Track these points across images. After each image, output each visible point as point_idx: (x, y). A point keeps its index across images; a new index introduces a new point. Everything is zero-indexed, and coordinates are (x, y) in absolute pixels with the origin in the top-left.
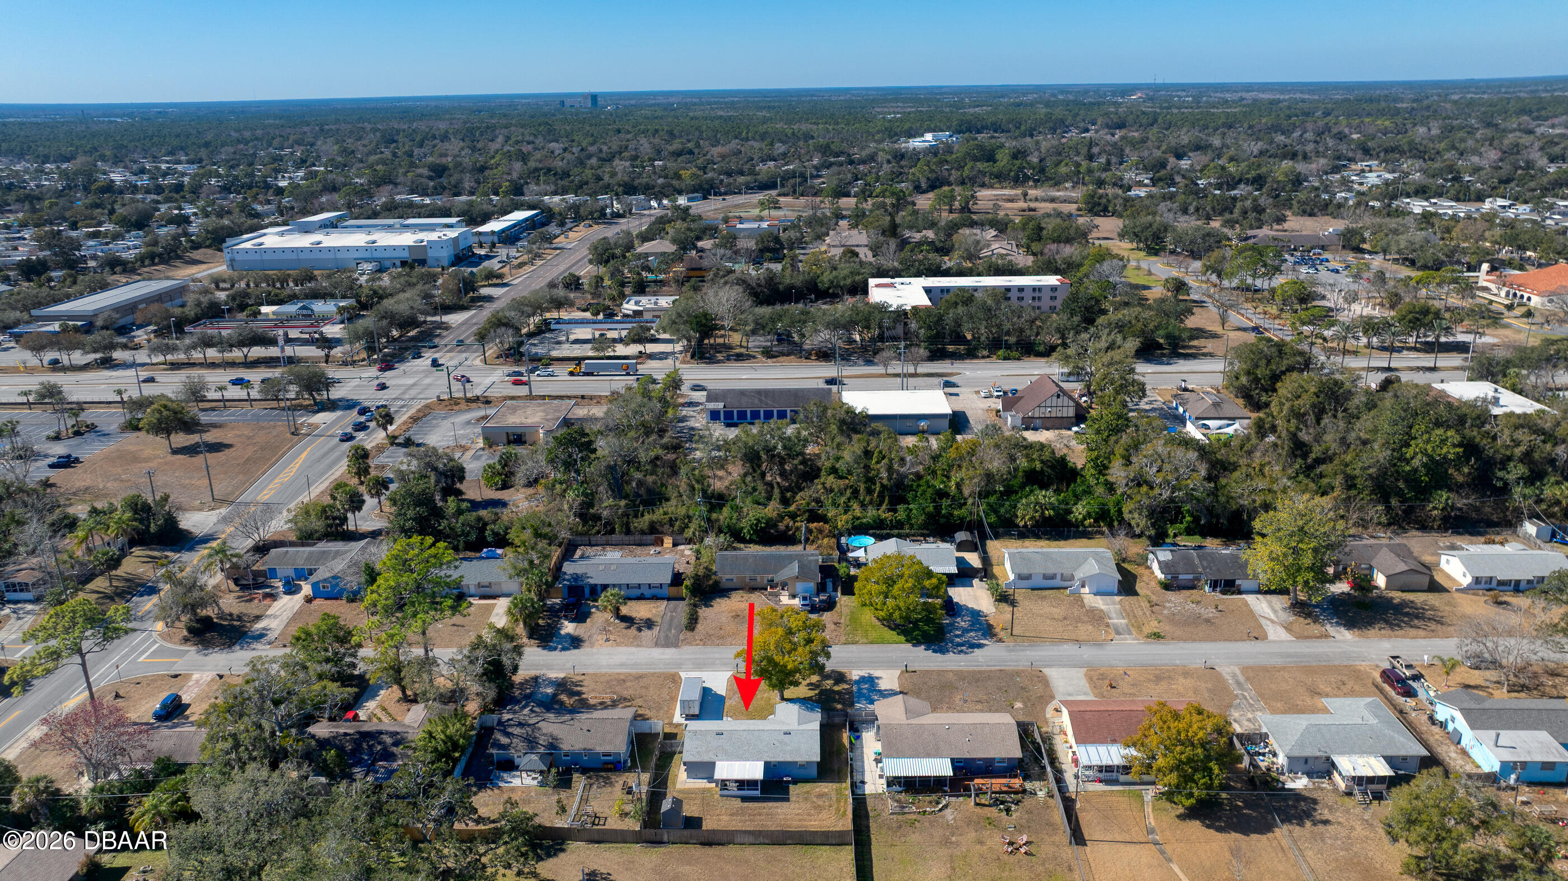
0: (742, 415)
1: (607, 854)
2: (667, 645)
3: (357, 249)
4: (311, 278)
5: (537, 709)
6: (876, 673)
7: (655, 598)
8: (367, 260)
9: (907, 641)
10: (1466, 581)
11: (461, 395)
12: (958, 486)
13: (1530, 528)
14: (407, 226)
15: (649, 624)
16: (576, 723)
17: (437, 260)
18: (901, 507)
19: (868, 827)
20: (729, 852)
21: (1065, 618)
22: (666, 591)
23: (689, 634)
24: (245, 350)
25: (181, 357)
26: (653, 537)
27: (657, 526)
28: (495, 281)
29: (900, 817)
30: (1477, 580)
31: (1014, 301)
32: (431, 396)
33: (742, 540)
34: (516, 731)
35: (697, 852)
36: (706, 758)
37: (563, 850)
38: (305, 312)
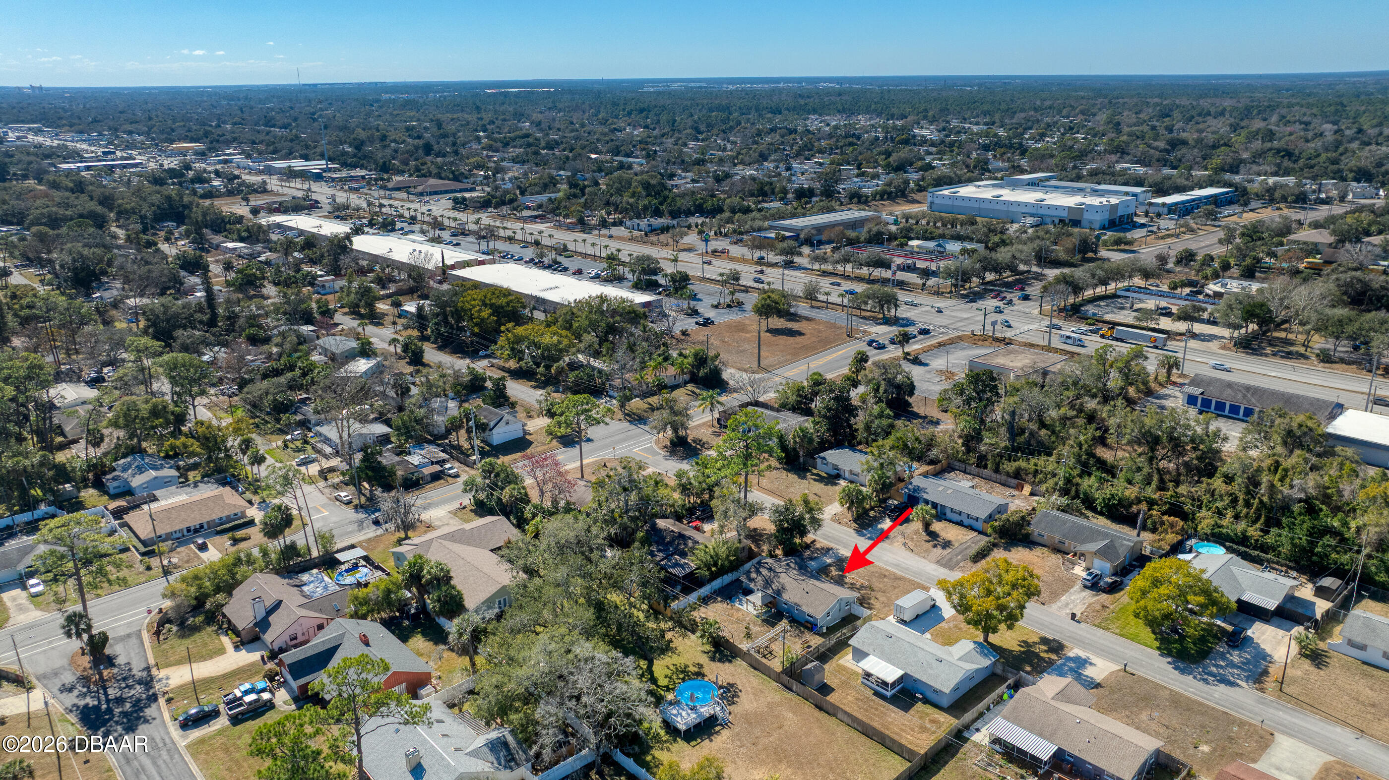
0: (1220, 406)
1: (752, 679)
2: (944, 566)
3: (1026, 205)
4: (973, 223)
5: (792, 565)
6: (1094, 659)
7: (971, 528)
8: (1032, 215)
9: (1159, 648)
11: (991, 334)
12: (1359, 530)
14: (1096, 191)
15: (947, 544)
16: (804, 584)
17: (1091, 222)
18: (1274, 531)
19: (947, 763)
20: (831, 722)
21: (1373, 705)
22: (979, 525)
23: (970, 563)
24: (871, 269)
25: (829, 267)
26: (1016, 481)
27: (1022, 473)
28: (1122, 247)
29: (980, 771)
32: (967, 330)
33: (1094, 510)
34: (764, 572)
35: (808, 708)
36: (865, 649)
37: (730, 662)
38: (939, 249)
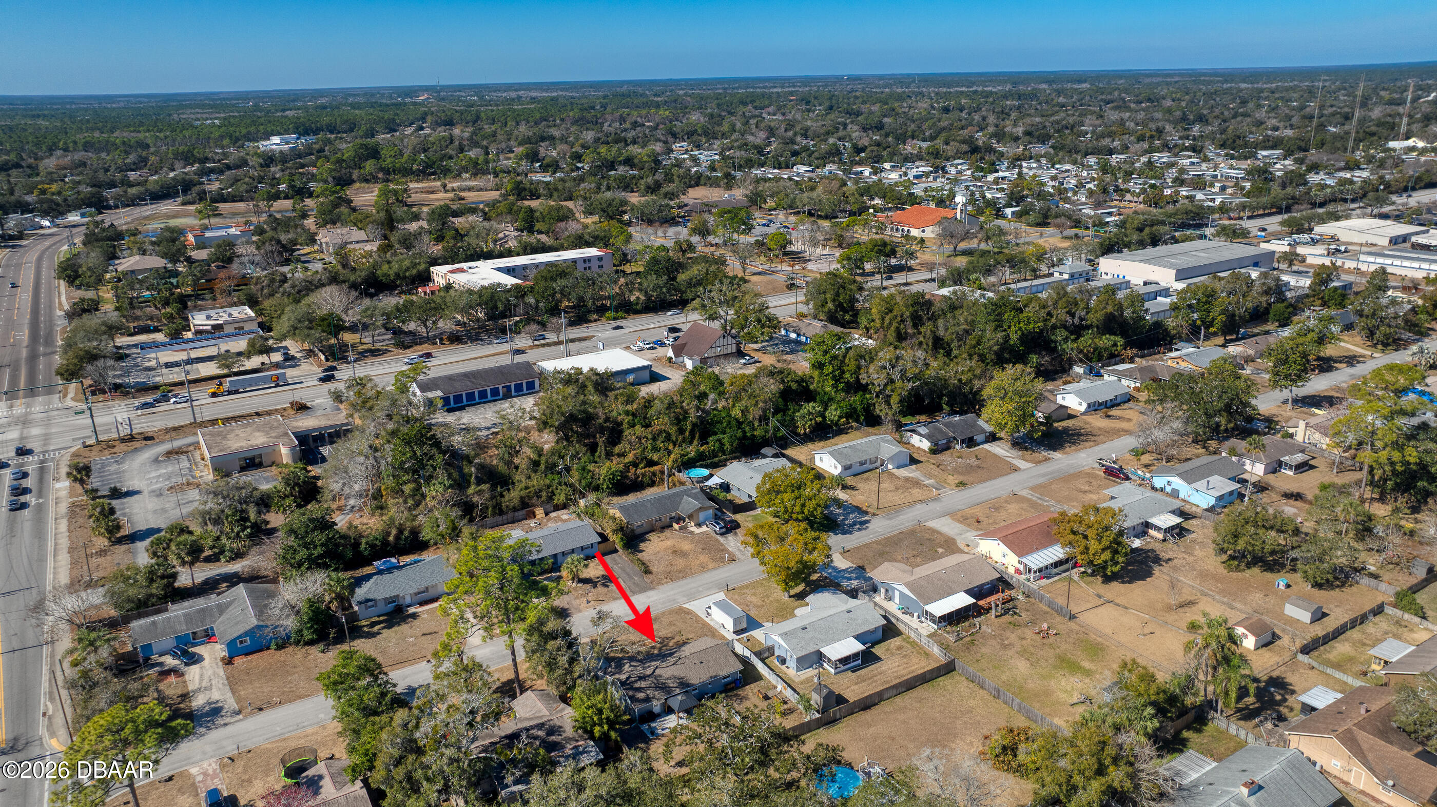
2: (643, 590)
10: (1083, 408)
12: (744, 413)
13: (1079, 370)
16: (685, 660)
18: (711, 439)
20: (885, 707)
26: (524, 512)
27: (526, 500)
30: (1089, 405)
31: (595, 268)
34: (643, 684)
36: (811, 650)
